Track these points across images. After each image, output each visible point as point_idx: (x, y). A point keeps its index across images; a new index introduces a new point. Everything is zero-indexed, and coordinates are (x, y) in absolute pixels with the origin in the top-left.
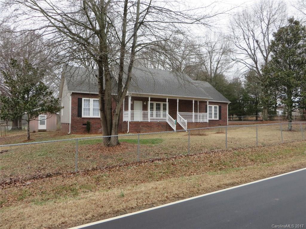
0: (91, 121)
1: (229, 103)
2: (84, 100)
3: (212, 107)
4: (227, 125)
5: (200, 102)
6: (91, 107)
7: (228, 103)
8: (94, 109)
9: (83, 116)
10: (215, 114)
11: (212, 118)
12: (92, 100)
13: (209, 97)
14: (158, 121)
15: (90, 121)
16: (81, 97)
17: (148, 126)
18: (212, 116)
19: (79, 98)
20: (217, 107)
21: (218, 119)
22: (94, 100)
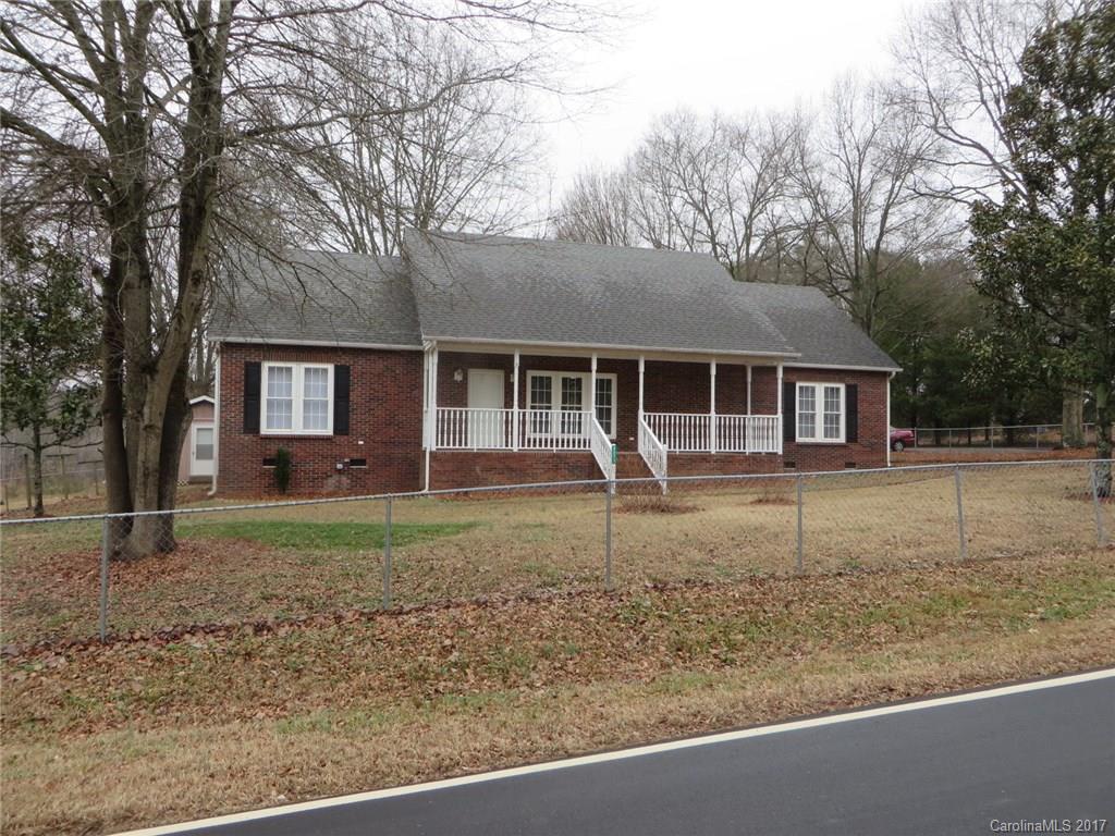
0: (292, 448)
1: (894, 374)
2: (271, 369)
3: (813, 389)
4: (887, 466)
5: (756, 370)
6: (298, 397)
7: (890, 373)
8: (307, 404)
9: (264, 430)
10: (831, 420)
11: (813, 436)
12: (298, 369)
13: (786, 351)
14: (554, 448)
15: (290, 450)
16: (257, 360)
17: (511, 470)
18: (813, 428)
19: (247, 364)
20: (838, 389)
21: (842, 439)
22: (307, 370)
